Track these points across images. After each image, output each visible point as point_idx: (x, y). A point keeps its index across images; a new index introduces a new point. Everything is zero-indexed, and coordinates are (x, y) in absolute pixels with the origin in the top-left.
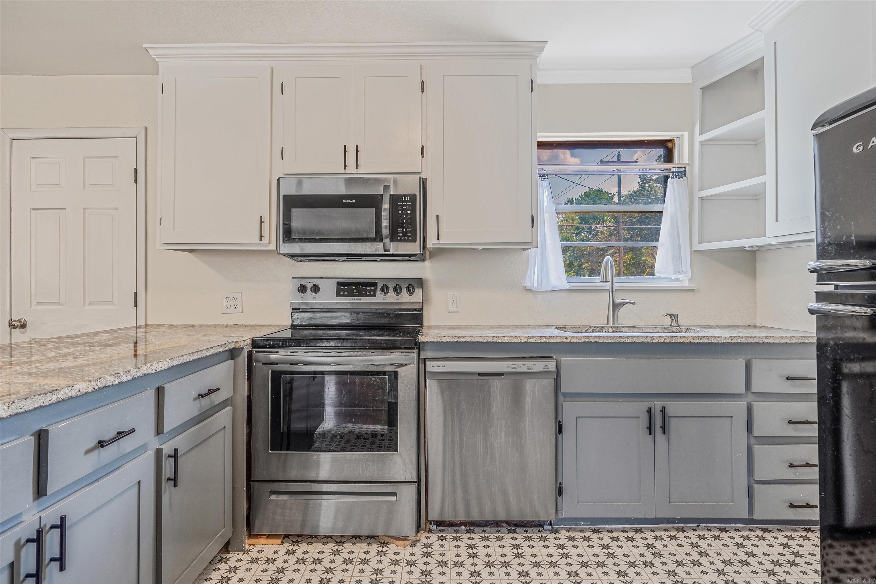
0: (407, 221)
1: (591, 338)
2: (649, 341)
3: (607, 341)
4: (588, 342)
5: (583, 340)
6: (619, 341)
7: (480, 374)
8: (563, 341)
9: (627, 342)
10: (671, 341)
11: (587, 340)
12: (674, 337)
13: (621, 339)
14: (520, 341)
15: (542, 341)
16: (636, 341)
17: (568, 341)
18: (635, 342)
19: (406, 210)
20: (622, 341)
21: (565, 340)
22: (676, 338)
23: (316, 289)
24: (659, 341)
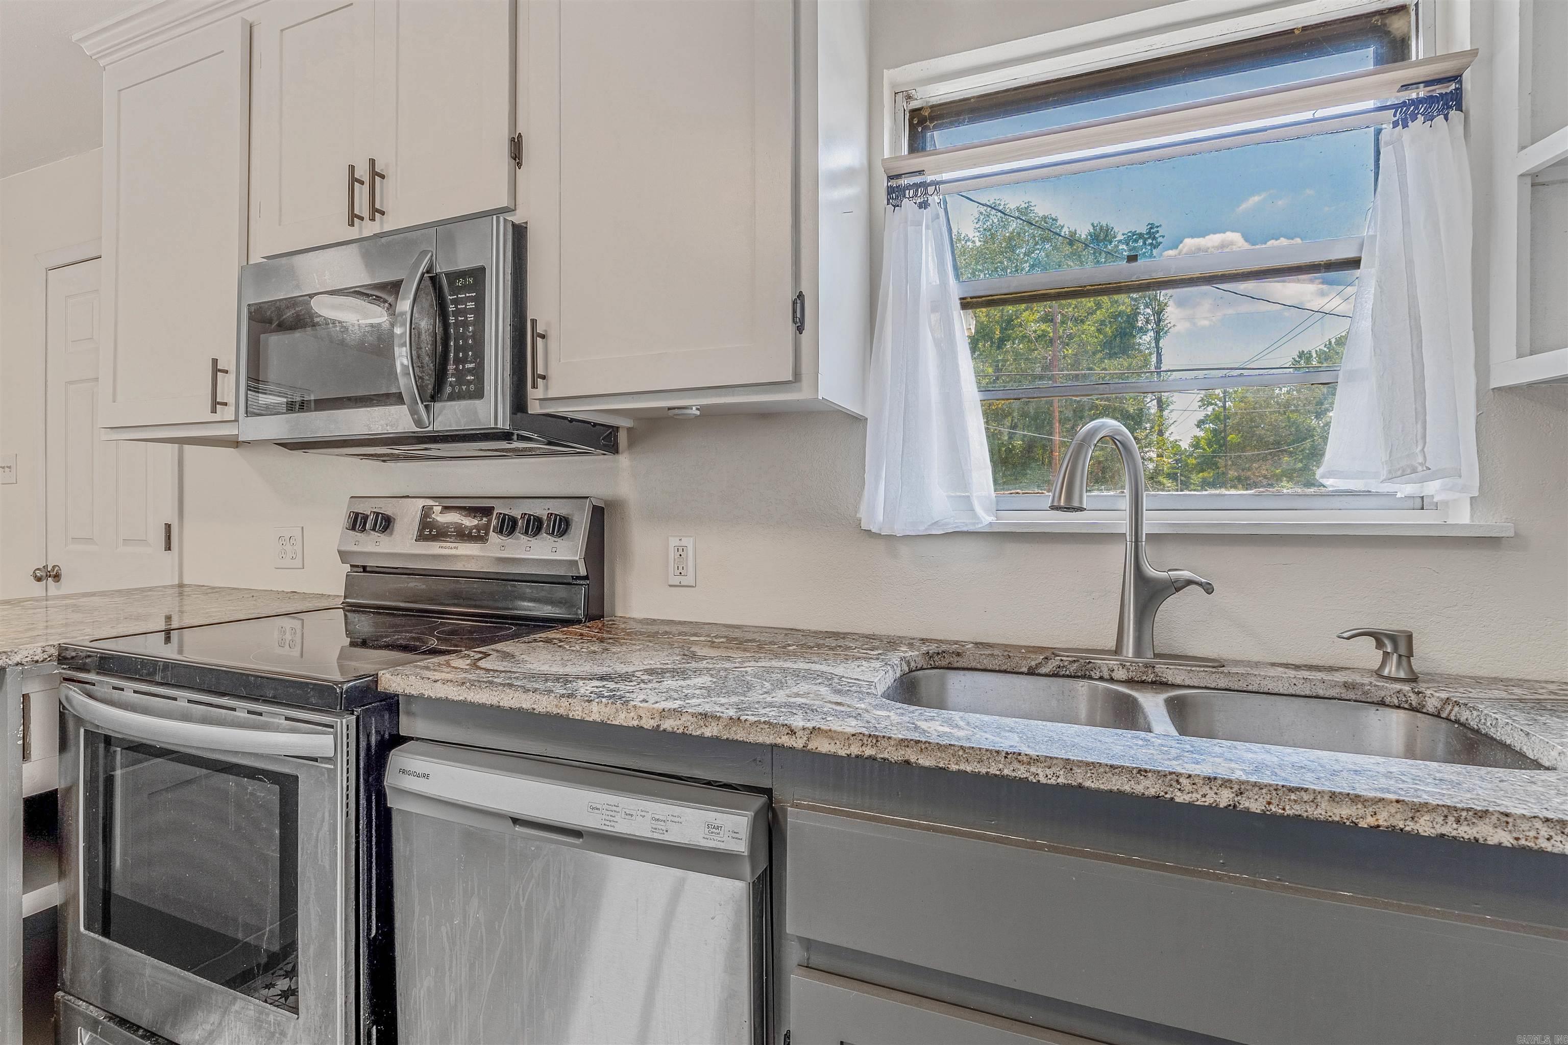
0: (465, 341)
1: (884, 743)
2: (1152, 792)
3: (954, 767)
4: (873, 759)
5: (855, 750)
6: (1006, 772)
7: (516, 821)
8: (779, 741)
9: (1043, 780)
10: (1273, 808)
11: (869, 752)
12: (1292, 790)
13: (1016, 765)
14: (635, 723)
15: (708, 732)
16: (1088, 784)
17: (798, 743)
18: (1080, 786)
19: (464, 312)
20: (1022, 772)
21: (786, 741)
22: (1306, 797)
23: (385, 523)
24: (1209, 800)
